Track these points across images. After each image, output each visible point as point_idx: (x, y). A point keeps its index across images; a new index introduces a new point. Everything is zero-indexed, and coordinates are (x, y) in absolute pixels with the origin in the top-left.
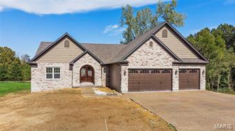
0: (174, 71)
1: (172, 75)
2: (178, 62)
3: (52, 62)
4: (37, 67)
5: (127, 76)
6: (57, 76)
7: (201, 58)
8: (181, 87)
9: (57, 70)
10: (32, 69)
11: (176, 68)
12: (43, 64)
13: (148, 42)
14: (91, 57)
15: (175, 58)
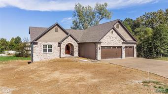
0: (123, 47)
1: (122, 49)
2: (125, 42)
3: (47, 42)
4: (37, 45)
5: (100, 51)
6: (50, 51)
7: (135, 40)
8: (126, 56)
9: (50, 46)
10: (34, 46)
11: (124, 46)
12: (41, 43)
13: (111, 31)
14: (72, 39)
15: (124, 40)
